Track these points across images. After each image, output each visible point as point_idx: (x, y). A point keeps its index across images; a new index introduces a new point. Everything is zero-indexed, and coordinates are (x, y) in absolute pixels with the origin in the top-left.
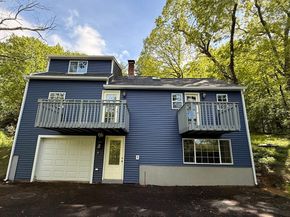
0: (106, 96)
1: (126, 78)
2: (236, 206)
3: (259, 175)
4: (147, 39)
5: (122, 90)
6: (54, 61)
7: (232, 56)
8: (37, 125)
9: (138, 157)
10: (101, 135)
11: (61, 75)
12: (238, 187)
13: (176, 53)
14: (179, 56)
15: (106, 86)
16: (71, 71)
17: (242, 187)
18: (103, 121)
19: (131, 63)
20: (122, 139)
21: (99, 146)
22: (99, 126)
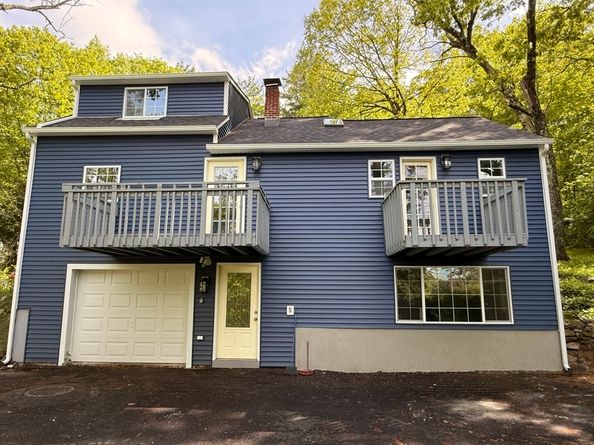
0: (213, 171)
1: (260, 124)
2: (506, 411)
3: (576, 347)
4: (314, 16)
5: (251, 156)
6: (87, 89)
7: (532, 55)
8: (63, 242)
9: (290, 310)
10: (206, 262)
11: (108, 123)
12: (522, 374)
13: (389, 48)
14: (396, 56)
15: (214, 146)
16: (130, 112)
17: (532, 374)
18: (208, 229)
19: (272, 85)
20: (254, 270)
21: (203, 287)
22: (200, 242)
